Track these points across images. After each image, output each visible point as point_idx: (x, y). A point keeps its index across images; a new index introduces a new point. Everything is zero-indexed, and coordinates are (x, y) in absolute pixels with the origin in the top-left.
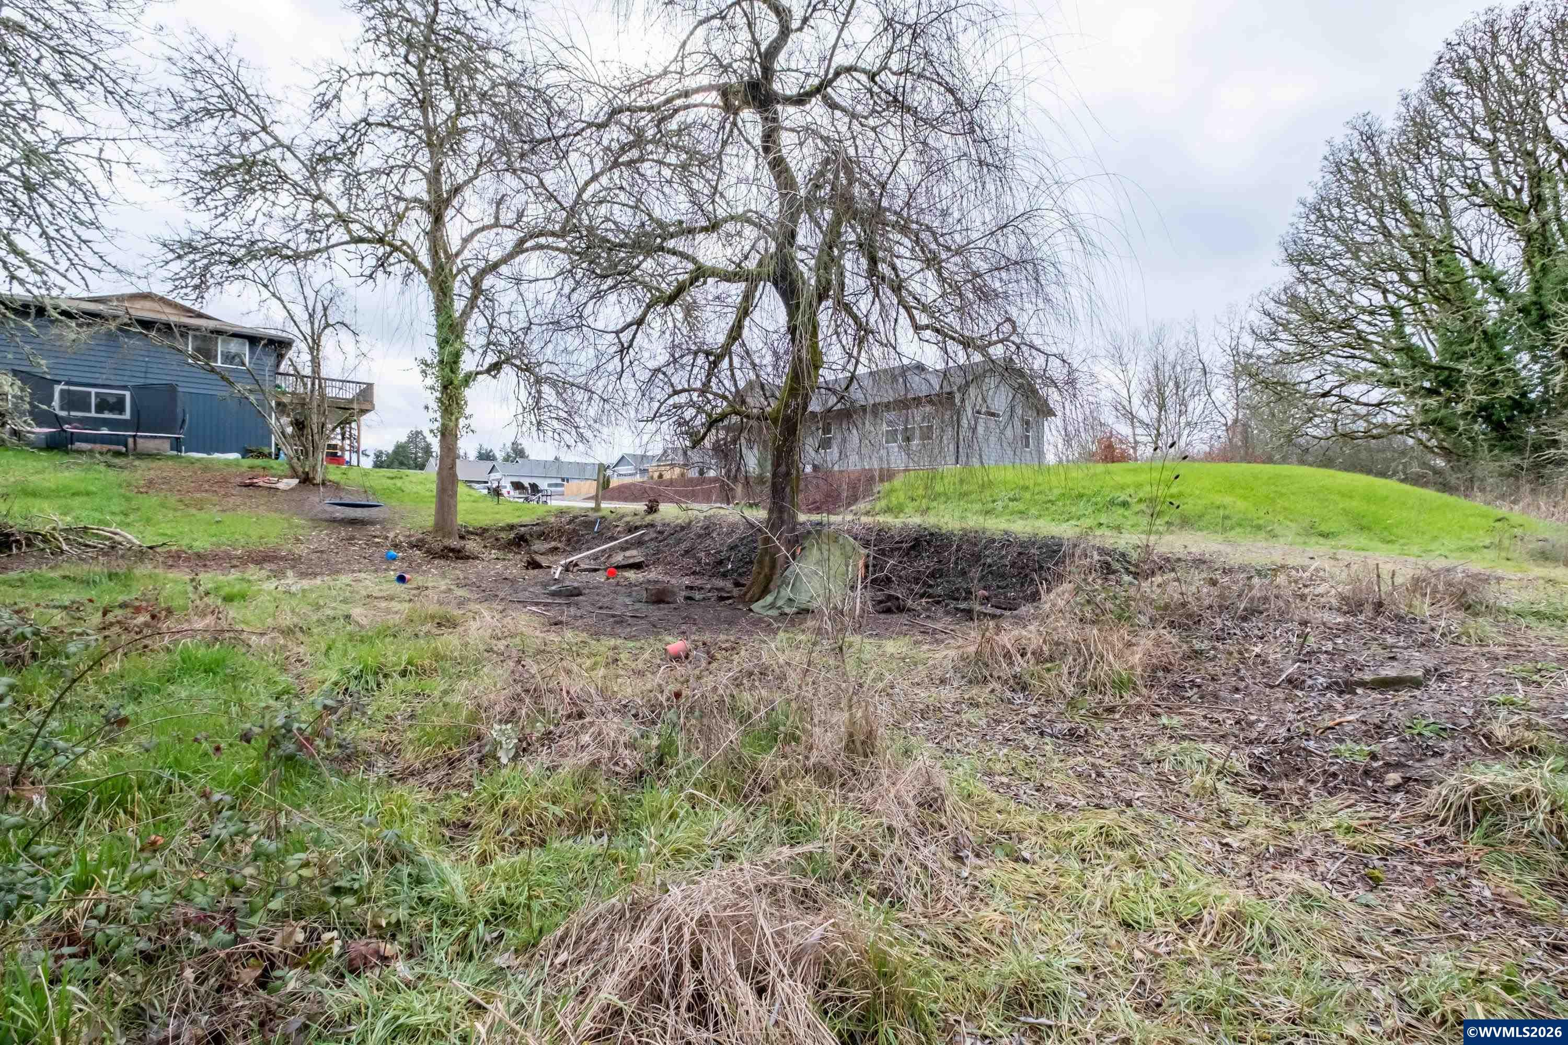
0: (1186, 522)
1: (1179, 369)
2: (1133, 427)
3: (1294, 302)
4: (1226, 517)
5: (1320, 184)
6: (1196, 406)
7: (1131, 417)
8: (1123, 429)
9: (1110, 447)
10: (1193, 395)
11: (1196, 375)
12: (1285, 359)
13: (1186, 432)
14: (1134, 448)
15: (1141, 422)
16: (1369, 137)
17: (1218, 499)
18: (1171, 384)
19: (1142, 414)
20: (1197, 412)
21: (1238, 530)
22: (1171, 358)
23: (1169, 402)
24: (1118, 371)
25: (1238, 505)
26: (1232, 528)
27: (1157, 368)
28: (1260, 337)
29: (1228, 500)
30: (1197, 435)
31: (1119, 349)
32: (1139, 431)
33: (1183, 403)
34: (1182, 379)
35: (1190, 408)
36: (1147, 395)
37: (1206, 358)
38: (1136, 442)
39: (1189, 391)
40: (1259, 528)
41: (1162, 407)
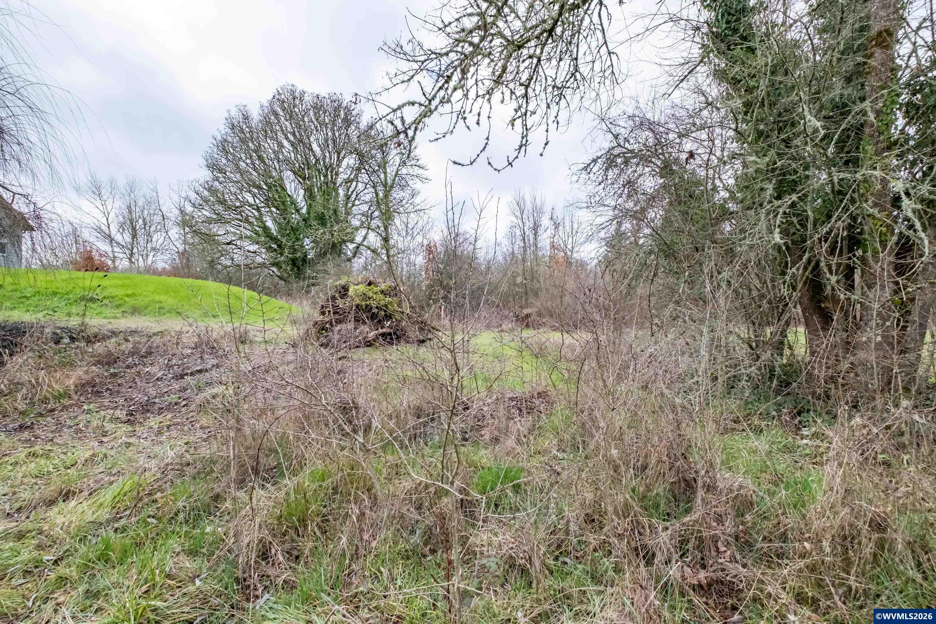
0: (135, 311)
1: (146, 212)
2: (112, 247)
3: (211, 190)
4: (160, 308)
5: (223, 132)
6: (158, 239)
7: (110, 239)
8: (104, 247)
9: (90, 258)
10: (156, 231)
11: (158, 218)
12: (209, 221)
13: (152, 254)
14: (114, 262)
15: (118, 244)
16: (246, 118)
17: (157, 298)
18: (141, 221)
19: (118, 238)
20: (160, 241)
21: (168, 315)
22: (140, 203)
23: (140, 232)
24: (98, 203)
25: (169, 301)
26: (164, 314)
27: (129, 207)
28: (194, 205)
29: (162, 298)
30: (159, 257)
31: (99, 188)
32: (116, 249)
33: (149, 235)
34: (148, 219)
35: (154, 239)
36: (122, 226)
37: (164, 209)
38: (114, 257)
39: (153, 228)
40: (179, 313)
41: (134, 236)
